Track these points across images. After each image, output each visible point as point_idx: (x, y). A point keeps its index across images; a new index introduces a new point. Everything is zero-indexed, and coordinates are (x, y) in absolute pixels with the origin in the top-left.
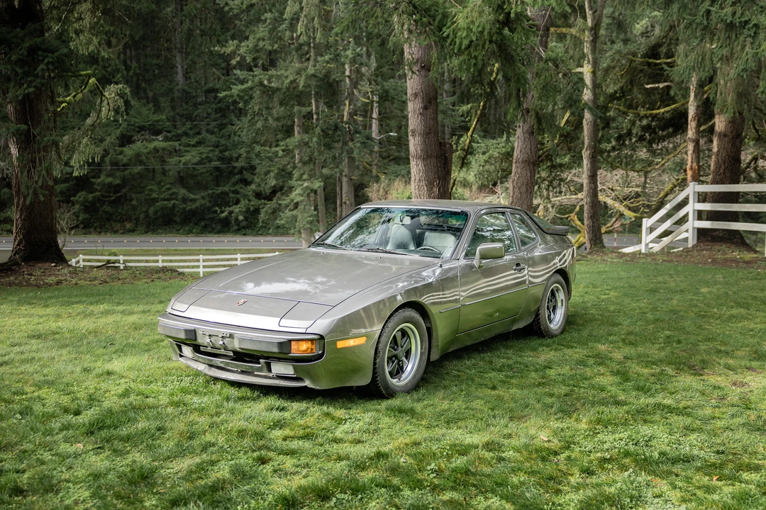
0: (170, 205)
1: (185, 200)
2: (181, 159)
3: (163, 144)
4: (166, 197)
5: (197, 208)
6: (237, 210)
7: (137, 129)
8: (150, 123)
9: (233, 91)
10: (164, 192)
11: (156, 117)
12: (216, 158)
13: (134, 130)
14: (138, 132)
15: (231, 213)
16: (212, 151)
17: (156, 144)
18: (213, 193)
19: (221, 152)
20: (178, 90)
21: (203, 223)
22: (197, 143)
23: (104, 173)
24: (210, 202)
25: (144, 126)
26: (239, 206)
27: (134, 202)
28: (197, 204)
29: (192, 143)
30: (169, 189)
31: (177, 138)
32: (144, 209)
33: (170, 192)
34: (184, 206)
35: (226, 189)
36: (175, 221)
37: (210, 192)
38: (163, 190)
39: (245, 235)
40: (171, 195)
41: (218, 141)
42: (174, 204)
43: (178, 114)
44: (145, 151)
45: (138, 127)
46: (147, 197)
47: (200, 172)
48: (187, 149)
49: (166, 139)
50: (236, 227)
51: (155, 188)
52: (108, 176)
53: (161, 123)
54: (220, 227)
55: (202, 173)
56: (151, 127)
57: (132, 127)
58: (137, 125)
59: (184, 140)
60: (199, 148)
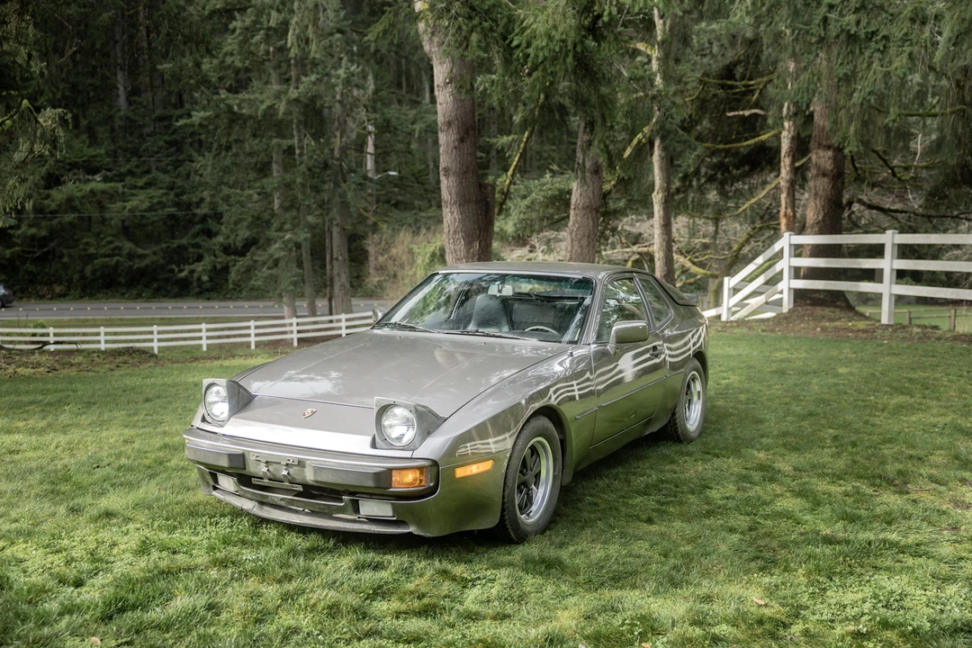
0: (113, 263)
1: (131, 256)
2: (126, 204)
3: (102, 186)
4: (108, 252)
5: (147, 266)
6: (200, 269)
7: (67, 167)
8: (85, 159)
9: (194, 118)
10: (104, 246)
11: (92, 152)
12: (170, 204)
13: (63, 167)
14: (69, 170)
15: (192, 272)
16: (166, 194)
17: (92, 185)
18: (168, 247)
19: (177, 195)
20: (121, 118)
21: (155, 285)
22: (146, 184)
23: (26, 222)
24: (164, 258)
25: (76, 163)
26: (202, 263)
27: (65, 259)
28: (147, 261)
29: (140, 184)
30: (111, 242)
31: (120, 177)
32: (78, 268)
33: (112, 246)
34: (131, 263)
35: (184, 241)
36: (119, 284)
37: (164, 245)
38: (103, 243)
39: (208, 299)
40: (113, 249)
41: (174, 182)
42: (118, 262)
43: (120, 148)
44: (79, 194)
45: (70, 164)
46: (83, 253)
47: (150, 220)
48: (133, 191)
49: (106, 180)
50: (197, 290)
51: (92, 241)
52: (30, 226)
53: (99, 159)
54: (177, 290)
55: (154, 222)
56: (86, 164)
57: (61, 164)
58: (67, 161)
59: (129, 180)
60: (149, 191)
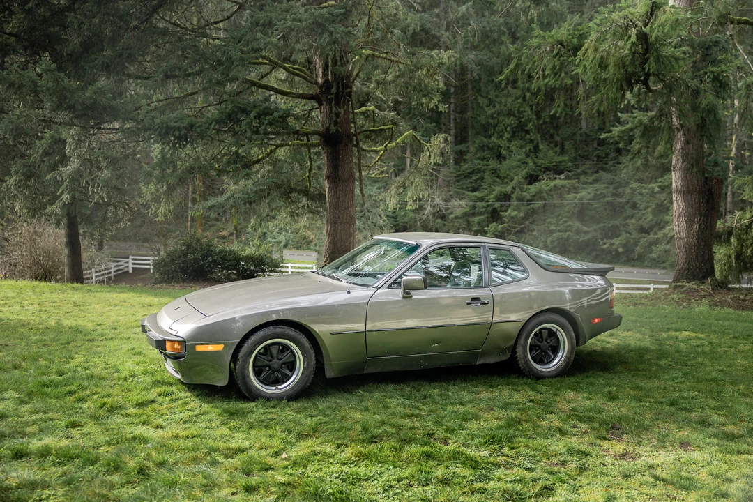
0: (565, 237)
1: (578, 232)
2: (577, 195)
3: (562, 182)
4: (563, 229)
5: (589, 240)
6: (617, 243)
7: (543, 170)
8: (554, 164)
9: (614, 132)
10: (561, 224)
11: (560, 159)
12: (609, 194)
13: (541, 170)
14: (544, 172)
15: (612, 244)
16: (607, 187)
17: (557, 182)
18: (604, 226)
19: (615, 188)
20: (581, 135)
21: (594, 254)
22: (594, 180)
23: (512, 207)
24: (601, 234)
25: (549, 167)
26: (620, 238)
27: (535, 233)
28: (589, 236)
29: (589, 181)
30: (566, 222)
31: (577, 176)
32: (543, 239)
33: (566, 225)
34: (578, 237)
35: (617, 223)
36: (570, 251)
37: (602, 225)
38: (561, 222)
39: (633, 266)
40: (567, 227)
41: (613, 179)
42: (569, 235)
43: (579, 155)
44: (546, 188)
45: (544, 168)
46: (547, 229)
47: (594, 207)
48: (584, 186)
49: (567, 178)
50: (625, 259)
51: (553, 220)
52: (514, 210)
53: (563, 164)
54: (609, 258)
55: (596, 208)
56: (555, 168)
57: (539, 168)
58: (543, 166)
59: (583, 178)
60: (596, 185)
